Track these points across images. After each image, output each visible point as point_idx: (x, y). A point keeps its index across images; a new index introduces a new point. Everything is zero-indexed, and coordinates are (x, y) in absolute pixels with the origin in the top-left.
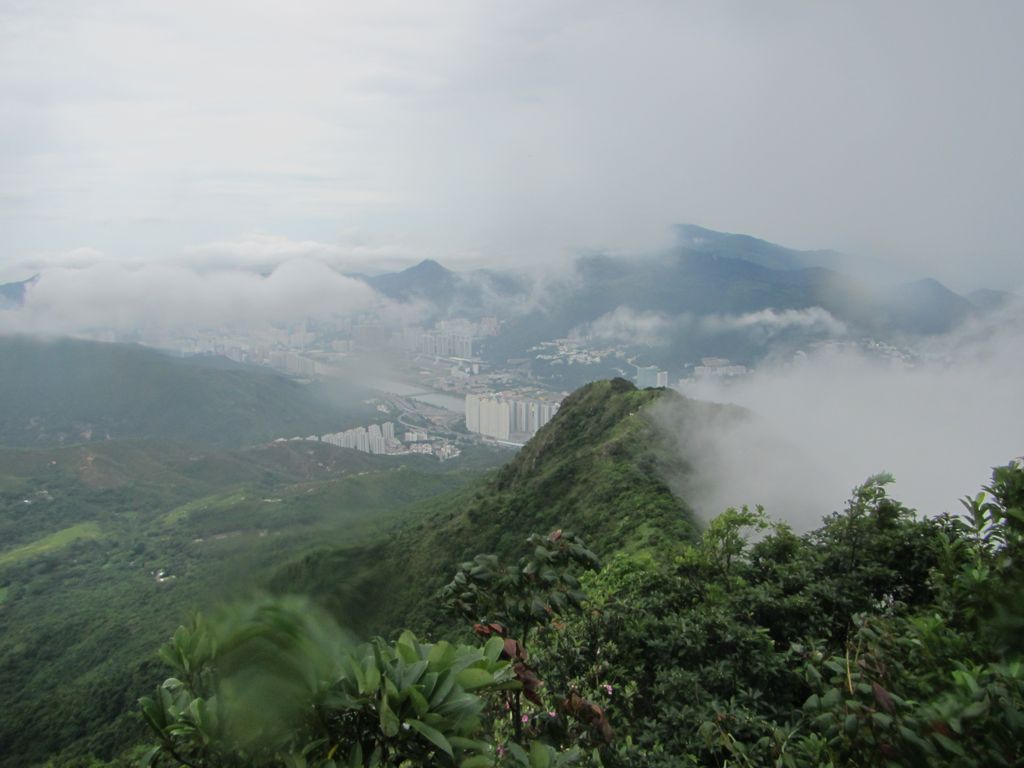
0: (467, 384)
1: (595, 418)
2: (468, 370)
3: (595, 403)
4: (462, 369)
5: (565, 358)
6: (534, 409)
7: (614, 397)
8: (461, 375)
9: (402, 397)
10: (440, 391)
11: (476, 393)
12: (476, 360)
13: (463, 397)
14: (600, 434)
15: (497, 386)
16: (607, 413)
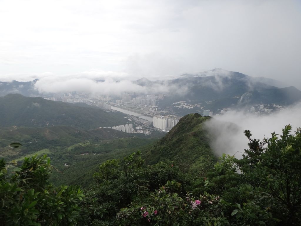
0: (154, 113)
1: (189, 125)
2: (154, 109)
3: (189, 120)
4: (152, 109)
5: (183, 107)
6: (173, 121)
7: (195, 118)
8: (152, 111)
9: (135, 117)
10: (146, 115)
11: (156, 116)
12: (156, 107)
13: (153, 117)
14: (190, 129)
15: (162, 114)
16: (193, 123)
